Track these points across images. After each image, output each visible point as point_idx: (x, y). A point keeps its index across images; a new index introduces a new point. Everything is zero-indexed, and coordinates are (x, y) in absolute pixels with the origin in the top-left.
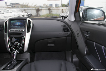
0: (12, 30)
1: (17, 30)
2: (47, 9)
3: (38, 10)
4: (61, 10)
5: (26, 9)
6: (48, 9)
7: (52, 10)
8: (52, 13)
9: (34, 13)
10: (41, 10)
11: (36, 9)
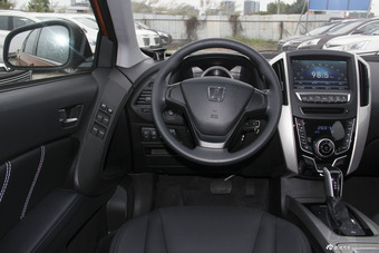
0: (307, 96)
1: (324, 96)
2: (226, 18)
3: (192, 24)
4: (276, 25)
5: (149, 16)
6: (230, 21)
7: (243, 25)
8: (243, 34)
9: (177, 31)
10: (205, 21)
11: (187, 18)
